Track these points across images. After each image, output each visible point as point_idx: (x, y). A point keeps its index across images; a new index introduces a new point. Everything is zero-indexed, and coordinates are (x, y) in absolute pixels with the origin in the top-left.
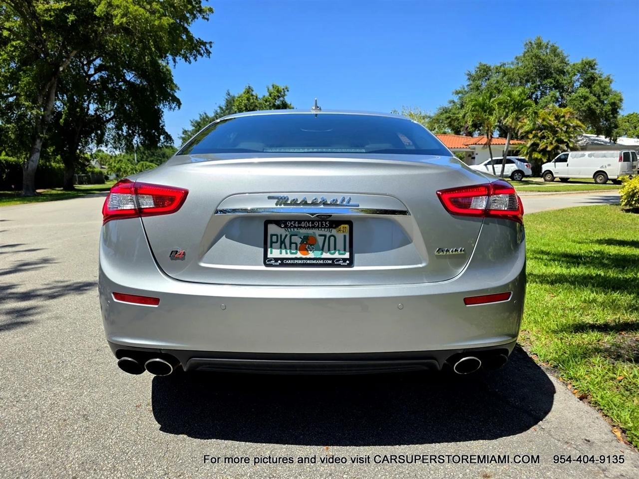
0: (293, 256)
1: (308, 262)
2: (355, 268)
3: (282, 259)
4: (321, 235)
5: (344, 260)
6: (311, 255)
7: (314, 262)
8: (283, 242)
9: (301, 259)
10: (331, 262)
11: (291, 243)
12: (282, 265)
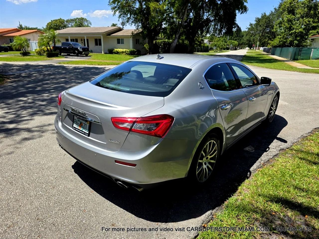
0: (78, 128)
1: (80, 131)
2: (89, 138)
3: (75, 128)
4: (84, 123)
5: (87, 134)
6: (81, 129)
7: (81, 132)
8: (76, 122)
9: (79, 129)
10: (84, 133)
11: (78, 123)
12: (75, 130)
